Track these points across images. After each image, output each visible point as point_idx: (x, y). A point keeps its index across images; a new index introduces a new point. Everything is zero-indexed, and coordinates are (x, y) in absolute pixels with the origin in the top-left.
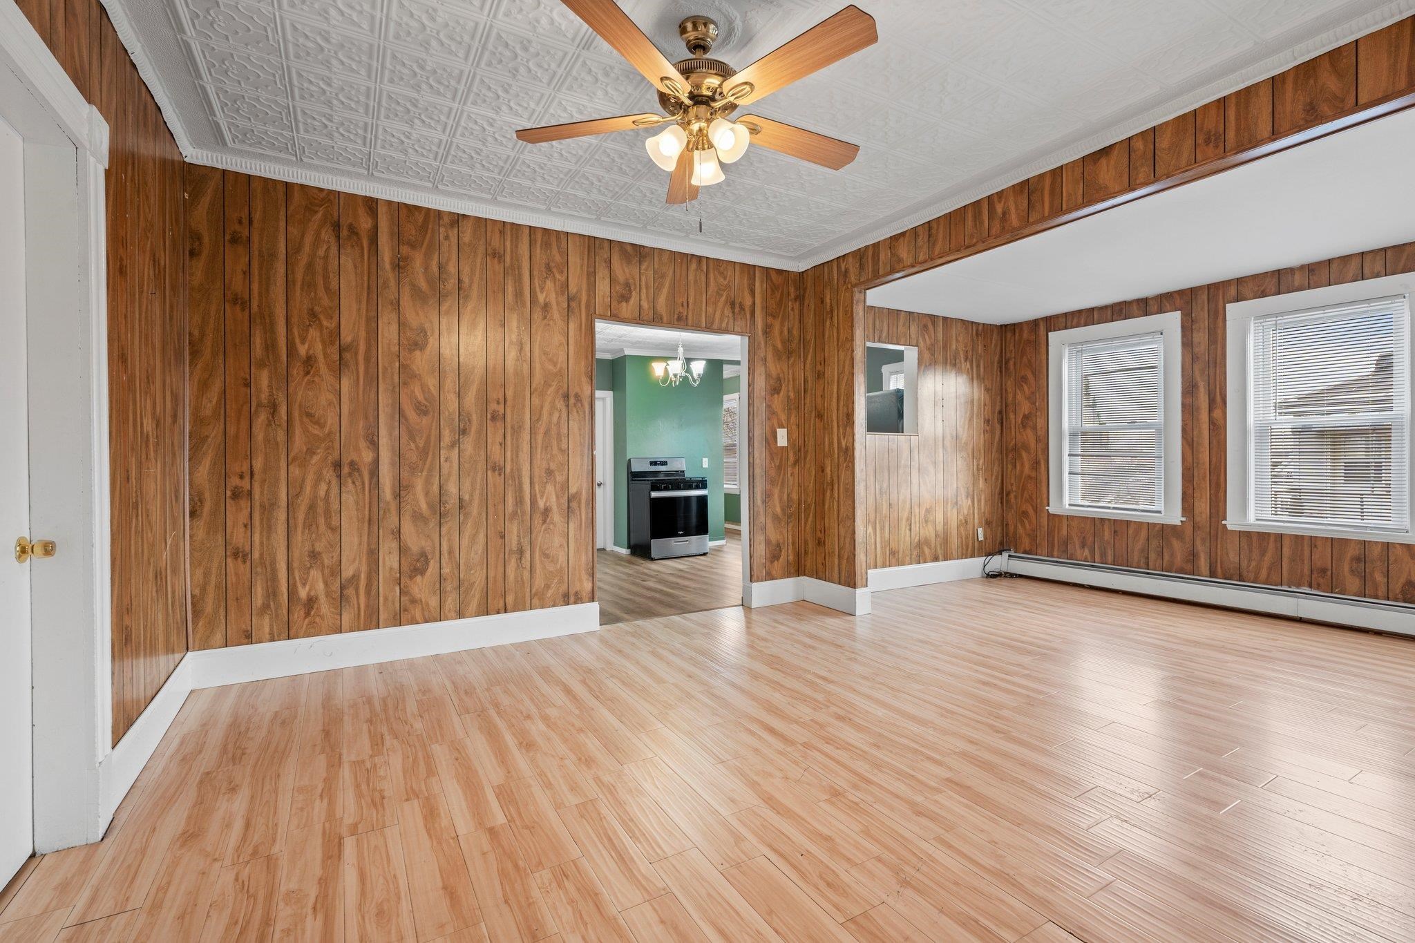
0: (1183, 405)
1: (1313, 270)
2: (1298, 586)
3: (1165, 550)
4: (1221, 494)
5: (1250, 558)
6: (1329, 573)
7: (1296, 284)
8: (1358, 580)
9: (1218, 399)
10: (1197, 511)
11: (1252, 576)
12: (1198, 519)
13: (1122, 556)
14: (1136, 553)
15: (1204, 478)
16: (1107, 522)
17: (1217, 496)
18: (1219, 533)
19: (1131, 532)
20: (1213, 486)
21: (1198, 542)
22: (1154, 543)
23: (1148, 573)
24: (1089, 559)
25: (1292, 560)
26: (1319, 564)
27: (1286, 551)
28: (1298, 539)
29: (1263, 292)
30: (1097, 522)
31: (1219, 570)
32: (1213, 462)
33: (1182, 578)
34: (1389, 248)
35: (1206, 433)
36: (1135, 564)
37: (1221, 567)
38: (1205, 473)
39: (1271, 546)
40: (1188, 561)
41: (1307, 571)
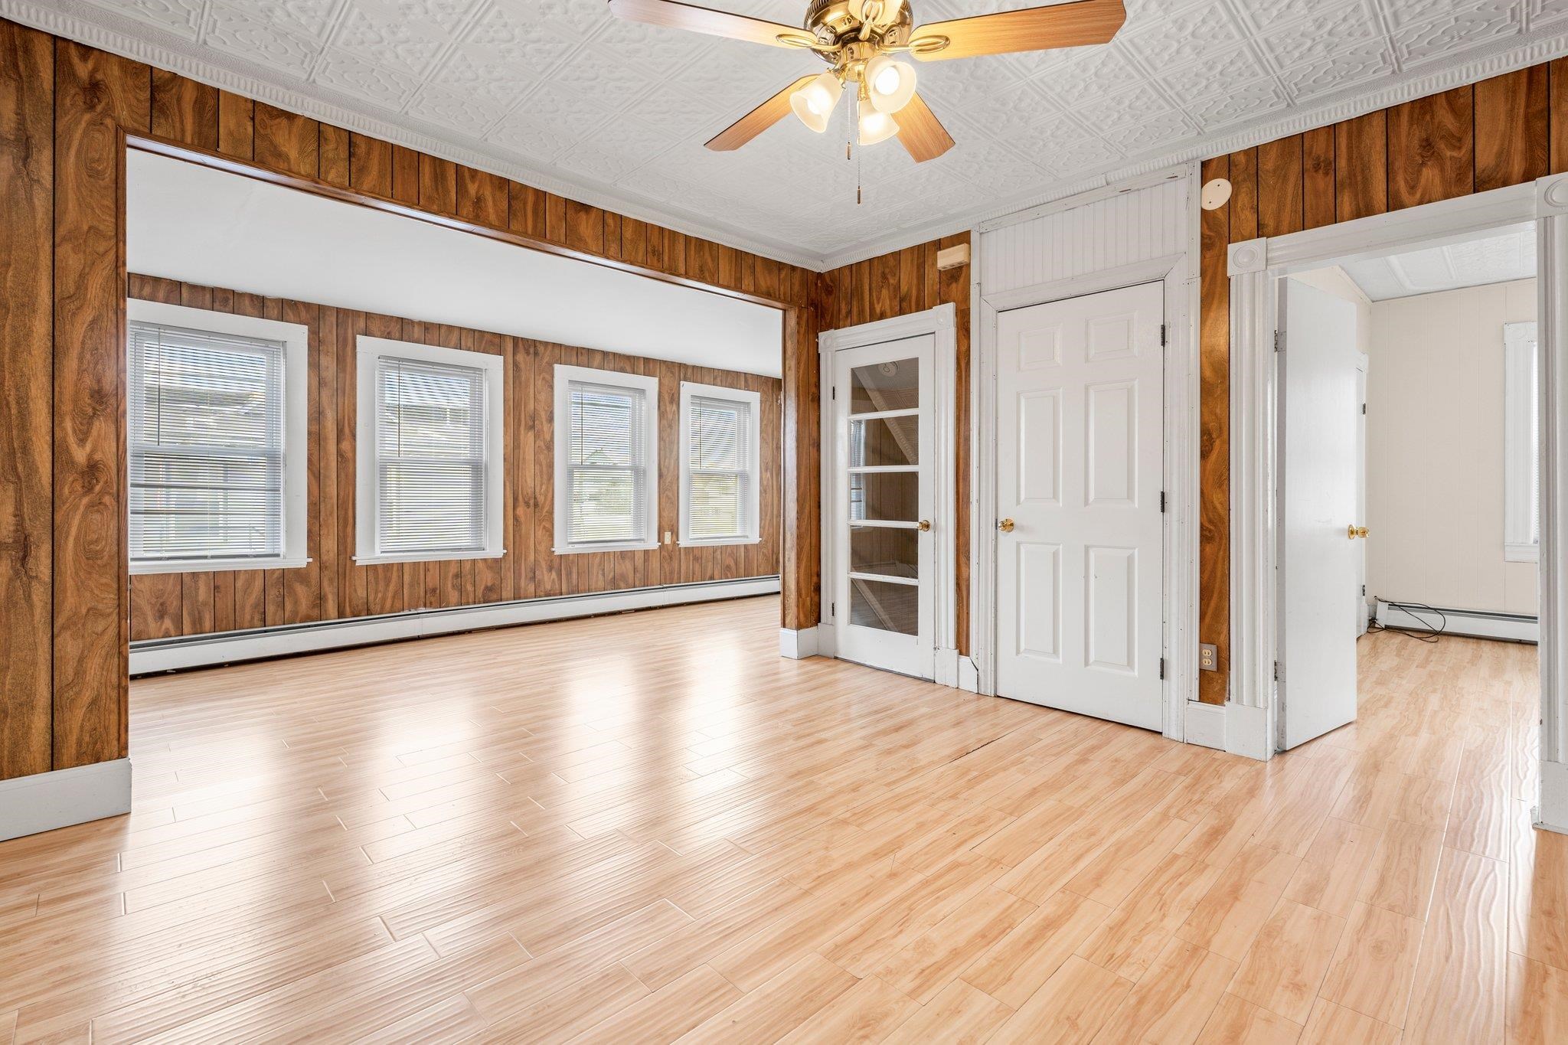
0: (310, 433)
1: (428, 329)
2: (416, 608)
3: (286, 598)
4: (349, 529)
5: (376, 590)
6: (438, 591)
7: (416, 336)
8: (456, 593)
9: (347, 430)
10: (323, 550)
11: (378, 608)
12: (324, 558)
13: (227, 617)
14: (248, 610)
15: (331, 514)
16: (203, 576)
17: (344, 531)
18: (347, 571)
19: (239, 584)
20: (341, 521)
21: (325, 583)
22: (272, 593)
23: (265, 631)
24: (173, 632)
25: (411, 585)
26: (430, 585)
27: (407, 578)
28: (415, 565)
29: (388, 333)
30: (186, 580)
31: (348, 609)
32: (341, 497)
33: (309, 626)
34: (466, 329)
35: (334, 465)
36: (247, 624)
37: (350, 606)
38: (333, 507)
39: (395, 574)
40: (314, 606)
41: (422, 594)
